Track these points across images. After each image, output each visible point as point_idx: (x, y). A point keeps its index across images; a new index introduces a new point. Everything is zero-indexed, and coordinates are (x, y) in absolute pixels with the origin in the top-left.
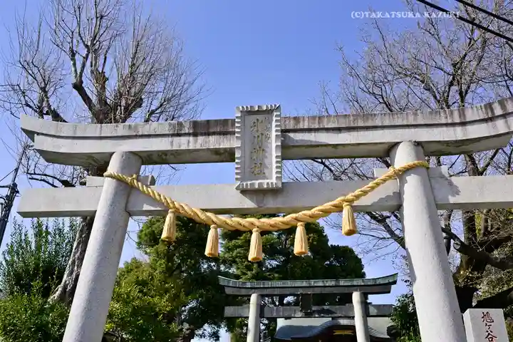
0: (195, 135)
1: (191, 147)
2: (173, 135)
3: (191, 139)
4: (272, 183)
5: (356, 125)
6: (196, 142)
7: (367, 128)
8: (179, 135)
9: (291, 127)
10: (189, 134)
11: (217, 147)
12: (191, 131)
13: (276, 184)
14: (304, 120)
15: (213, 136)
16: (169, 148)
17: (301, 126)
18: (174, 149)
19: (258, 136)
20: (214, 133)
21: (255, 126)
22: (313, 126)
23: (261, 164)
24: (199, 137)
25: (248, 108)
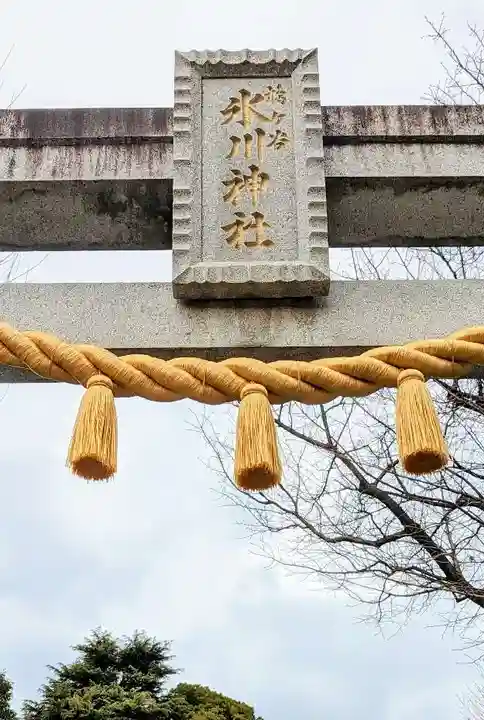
0: (34, 144)
1: (20, 175)
3: (22, 154)
6: (38, 162)
9: (349, 132)
10: (13, 143)
11: (108, 176)
12: (21, 135)
14: (385, 118)
15: (95, 151)
17: (377, 128)
20: (98, 142)
21: (235, 110)
22: (416, 132)
23: (257, 215)
24: (46, 150)
25: (211, 54)
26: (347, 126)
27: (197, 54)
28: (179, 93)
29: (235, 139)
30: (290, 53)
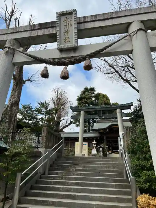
0: (40, 29)
1: (39, 34)
2: (31, 30)
3: (39, 31)
4: (73, 45)
5: (112, 17)
6: (41, 32)
7: (117, 17)
8: (34, 30)
10: (38, 29)
13: (75, 45)
14: (88, 18)
16: (29, 36)
17: (87, 20)
18: (32, 36)
19: (67, 25)
21: (65, 21)
22: (92, 20)
23: (68, 37)
24: (42, 30)
25: (61, 12)
26: (82, 20)
27: (59, 12)
28: (57, 19)
29: (65, 26)
30: (72, 10)
